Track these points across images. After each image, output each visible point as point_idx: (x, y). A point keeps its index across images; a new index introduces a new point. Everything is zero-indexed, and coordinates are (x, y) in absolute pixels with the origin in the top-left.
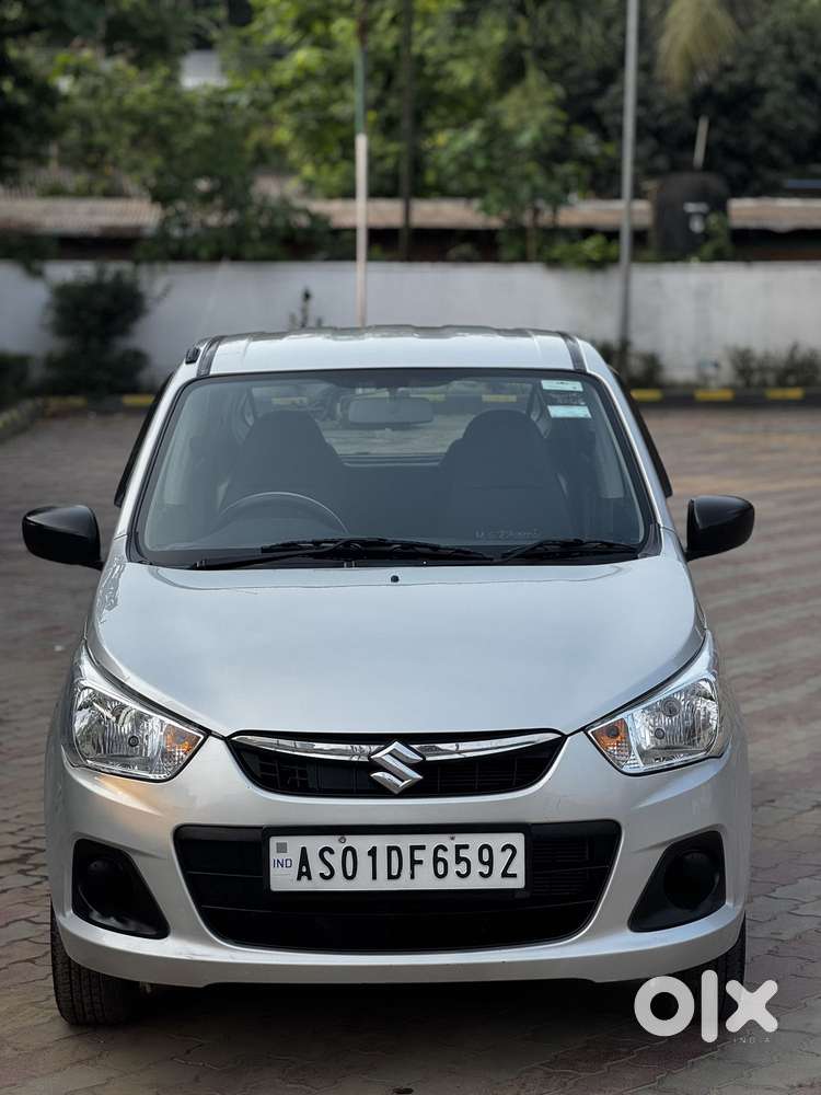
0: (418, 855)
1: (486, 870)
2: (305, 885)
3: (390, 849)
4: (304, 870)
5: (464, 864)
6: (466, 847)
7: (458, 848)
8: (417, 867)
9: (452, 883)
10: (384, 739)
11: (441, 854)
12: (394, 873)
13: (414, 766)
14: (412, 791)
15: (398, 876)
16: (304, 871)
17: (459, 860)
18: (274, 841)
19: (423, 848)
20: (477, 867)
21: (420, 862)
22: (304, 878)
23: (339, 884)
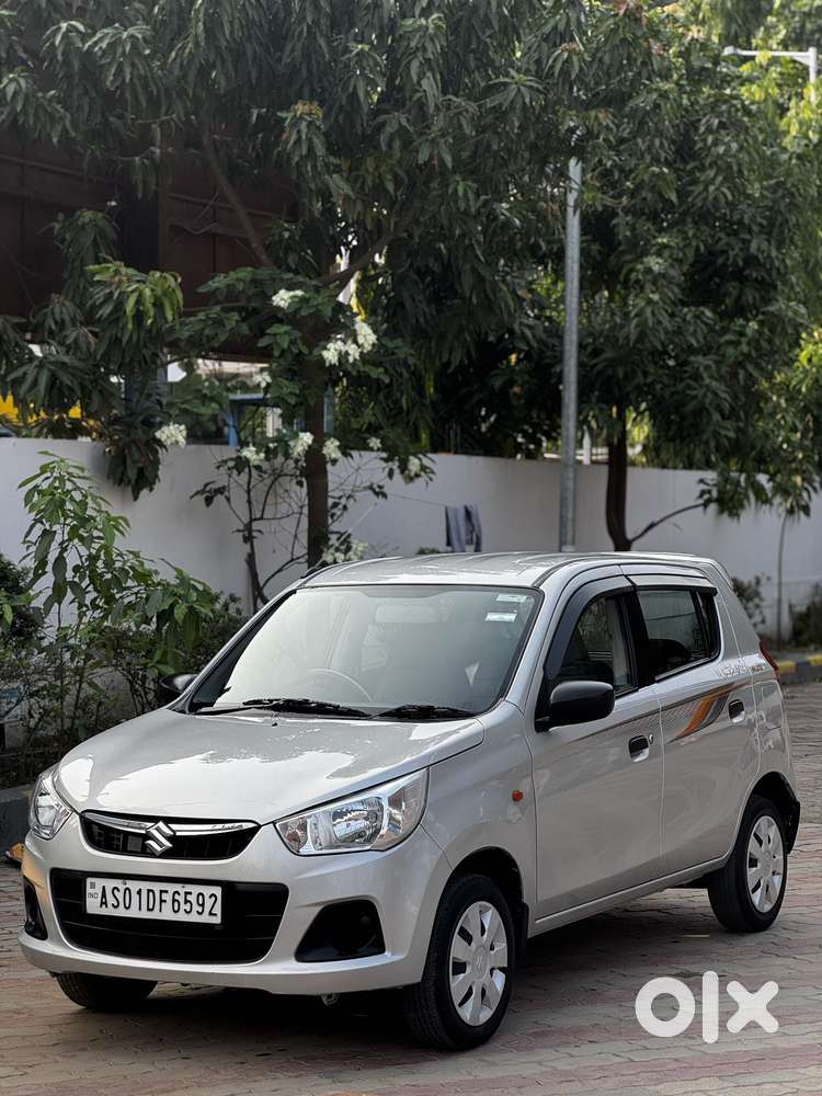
0: (164, 896)
1: (200, 909)
2: (104, 911)
3: (149, 891)
4: (104, 901)
5: (189, 904)
6: (190, 893)
7: (186, 893)
8: (163, 904)
9: (182, 917)
10: (155, 819)
11: (177, 897)
12: (151, 907)
14: (166, 854)
15: (152, 910)
17: (186, 901)
18: (89, 880)
19: (167, 892)
20: (196, 908)
21: (165, 901)
22: (104, 906)
23: (121, 912)
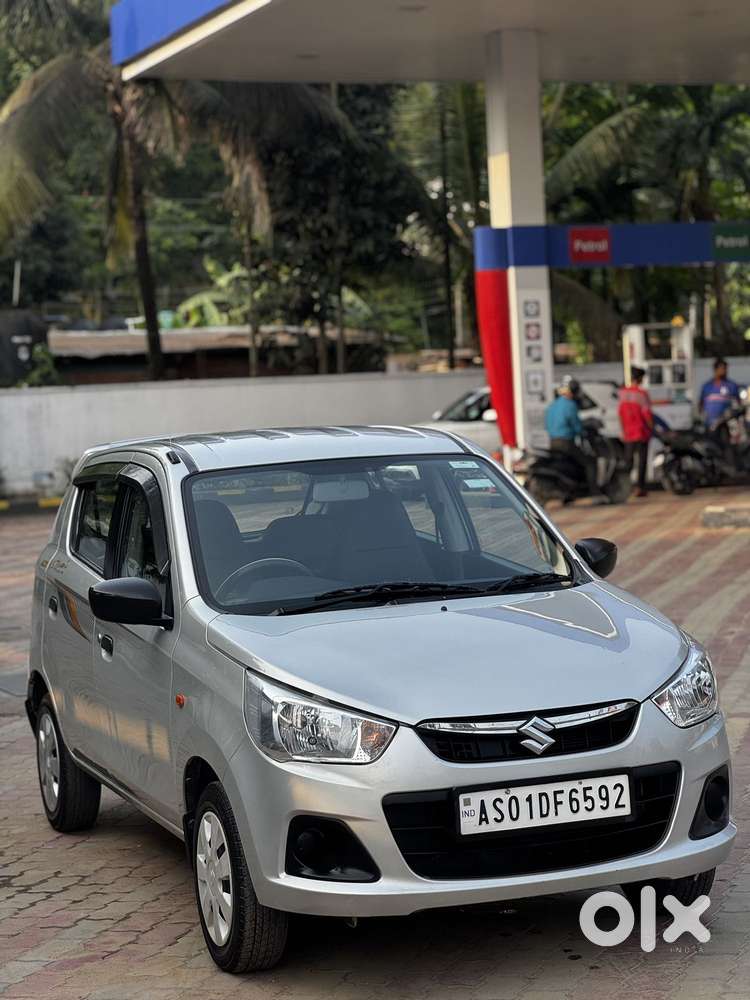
0: (560, 798)
1: (604, 804)
2: (484, 828)
3: (541, 795)
4: (483, 816)
5: (589, 801)
6: (590, 788)
7: (585, 789)
8: (559, 806)
9: (583, 816)
10: (526, 716)
11: (574, 795)
12: (545, 813)
13: (549, 734)
14: (549, 752)
15: (547, 814)
16: (484, 819)
17: (586, 798)
18: (462, 798)
19: (562, 792)
20: (599, 803)
21: (561, 803)
22: (484, 823)
23: (508, 825)
